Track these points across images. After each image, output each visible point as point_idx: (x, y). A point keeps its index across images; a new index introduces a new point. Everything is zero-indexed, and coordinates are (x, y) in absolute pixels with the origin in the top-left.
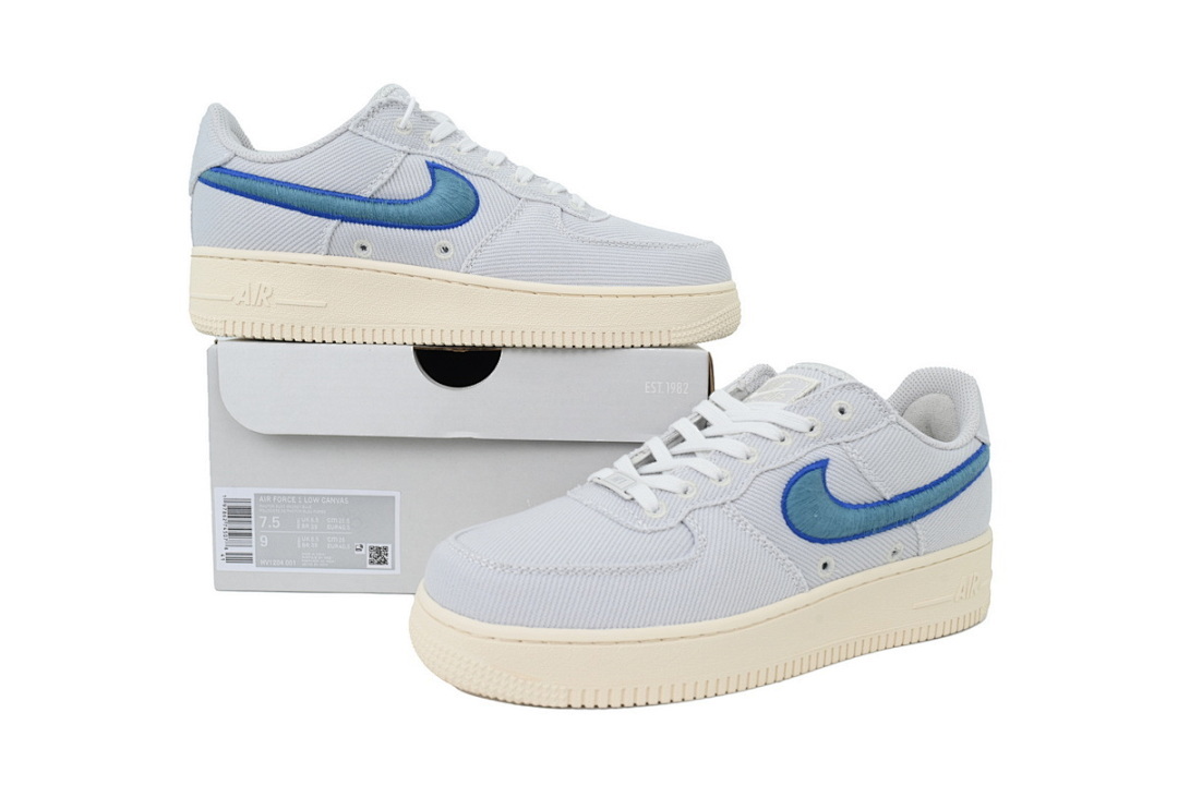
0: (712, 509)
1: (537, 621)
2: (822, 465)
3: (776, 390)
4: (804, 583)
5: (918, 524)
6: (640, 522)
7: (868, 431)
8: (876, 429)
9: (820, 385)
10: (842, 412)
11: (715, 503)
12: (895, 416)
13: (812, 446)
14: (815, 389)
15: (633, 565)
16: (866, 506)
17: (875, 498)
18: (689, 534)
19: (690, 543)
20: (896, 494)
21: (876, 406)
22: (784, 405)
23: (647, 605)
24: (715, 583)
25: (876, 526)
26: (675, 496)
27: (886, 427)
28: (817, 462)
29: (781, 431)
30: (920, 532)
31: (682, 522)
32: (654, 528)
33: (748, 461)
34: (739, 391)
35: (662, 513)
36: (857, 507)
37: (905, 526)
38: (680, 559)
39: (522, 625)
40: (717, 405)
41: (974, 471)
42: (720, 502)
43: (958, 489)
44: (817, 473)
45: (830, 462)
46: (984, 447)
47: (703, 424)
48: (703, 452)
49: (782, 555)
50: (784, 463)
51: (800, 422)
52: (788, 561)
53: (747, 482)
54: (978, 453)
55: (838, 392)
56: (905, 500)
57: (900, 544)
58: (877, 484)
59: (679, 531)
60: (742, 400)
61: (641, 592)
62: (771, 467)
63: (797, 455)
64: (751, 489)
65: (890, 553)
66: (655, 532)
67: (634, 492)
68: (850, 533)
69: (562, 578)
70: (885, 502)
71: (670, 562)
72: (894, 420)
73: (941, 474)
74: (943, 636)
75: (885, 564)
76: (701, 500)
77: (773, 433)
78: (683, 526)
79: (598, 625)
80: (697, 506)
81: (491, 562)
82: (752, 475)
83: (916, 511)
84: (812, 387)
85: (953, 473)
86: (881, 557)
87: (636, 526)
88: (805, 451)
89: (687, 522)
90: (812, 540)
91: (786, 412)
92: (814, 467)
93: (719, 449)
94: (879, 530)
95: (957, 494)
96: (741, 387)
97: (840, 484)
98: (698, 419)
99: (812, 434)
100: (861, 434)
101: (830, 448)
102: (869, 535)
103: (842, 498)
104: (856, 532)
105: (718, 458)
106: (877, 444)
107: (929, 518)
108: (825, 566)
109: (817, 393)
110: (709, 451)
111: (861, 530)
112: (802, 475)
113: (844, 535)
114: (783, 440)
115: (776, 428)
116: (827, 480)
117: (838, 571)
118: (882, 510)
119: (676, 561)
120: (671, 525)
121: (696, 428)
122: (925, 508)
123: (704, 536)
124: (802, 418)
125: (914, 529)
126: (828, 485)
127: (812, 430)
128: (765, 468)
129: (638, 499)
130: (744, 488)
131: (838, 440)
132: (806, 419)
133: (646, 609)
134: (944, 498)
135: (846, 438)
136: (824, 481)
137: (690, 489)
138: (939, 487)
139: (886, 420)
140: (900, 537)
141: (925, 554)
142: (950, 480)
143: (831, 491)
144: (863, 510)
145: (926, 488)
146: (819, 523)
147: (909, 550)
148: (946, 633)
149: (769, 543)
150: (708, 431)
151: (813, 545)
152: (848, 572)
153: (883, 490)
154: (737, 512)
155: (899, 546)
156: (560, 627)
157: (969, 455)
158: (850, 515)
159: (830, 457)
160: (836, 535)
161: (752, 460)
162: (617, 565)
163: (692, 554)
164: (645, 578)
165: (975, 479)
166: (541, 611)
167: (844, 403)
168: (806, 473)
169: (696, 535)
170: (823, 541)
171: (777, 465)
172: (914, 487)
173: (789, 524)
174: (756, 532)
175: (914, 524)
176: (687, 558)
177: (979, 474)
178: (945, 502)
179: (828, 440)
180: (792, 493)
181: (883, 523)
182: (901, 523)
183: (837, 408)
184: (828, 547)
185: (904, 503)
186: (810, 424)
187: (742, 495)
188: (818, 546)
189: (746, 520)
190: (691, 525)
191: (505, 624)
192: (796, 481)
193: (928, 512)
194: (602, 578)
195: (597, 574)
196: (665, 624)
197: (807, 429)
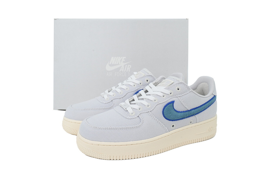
0: (146, 113)
1: (103, 140)
2: (173, 102)
3: (164, 83)
4: (168, 130)
5: (197, 116)
6: (128, 116)
7: (184, 94)
8: (186, 93)
9: (174, 82)
10: (178, 89)
11: (146, 112)
12: (191, 90)
13: (171, 98)
14: (173, 83)
15: (126, 127)
16: (183, 112)
17: (186, 110)
18: (140, 119)
19: (140, 121)
20: (191, 109)
21: (187, 88)
22: (165, 87)
23: (129, 137)
24: (145, 131)
25: (186, 116)
26: (137, 110)
27: (189, 93)
28: (172, 102)
29: (163, 94)
30: (197, 118)
31: (138, 116)
32: (131, 118)
33: (155, 102)
34: (156, 83)
35: (134, 114)
36: (181, 112)
37: (193, 116)
38: (137, 125)
39: (99, 141)
40: (150, 87)
41: (211, 102)
42: (147, 112)
43: (207, 107)
44: (172, 104)
45: (175, 101)
46: (215, 96)
47: (146, 91)
48: (145, 99)
49: (162, 124)
50: (163, 102)
51: (168, 92)
52: (164, 125)
53: (154, 107)
54: (213, 98)
55: (177, 84)
56: (193, 110)
57: (192, 120)
58: (186, 107)
59: (137, 119)
60: (156, 86)
61: (127, 133)
62: (160, 103)
63: (167, 100)
64: (155, 108)
65: (190, 122)
66: (132, 119)
67: (127, 109)
68: (179, 118)
69: (109, 130)
70: (188, 111)
71: (135, 126)
72: (191, 91)
73: (203, 104)
74: (203, 141)
75: (188, 125)
76: (143, 111)
77: (161, 94)
78: (138, 117)
79: (117, 141)
80: (142, 113)
81: (93, 126)
82: (156, 105)
83: (196, 113)
84: (172, 83)
85: (206, 103)
86: (187, 124)
87: (127, 117)
88: (169, 99)
89: (139, 116)
90: (170, 120)
91: (165, 90)
92: (171, 103)
93: (148, 98)
94: (186, 118)
95: (207, 108)
96: (157, 82)
97: (177, 107)
98: (146, 90)
99: (171, 95)
100: (183, 95)
101: (175, 98)
102: (184, 119)
103: (177, 110)
104: (181, 118)
105: (148, 100)
106: (187, 97)
107: (199, 114)
108: (173, 126)
109: (173, 84)
110: (146, 99)
111: (182, 118)
112: (168, 105)
113: (178, 119)
114: (164, 96)
115: (162, 93)
116: (174, 106)
117: (176, 127)
118: (187, 113)
119: (136, 126)
120: (135, 117)
121: (144, 93)
122: (198, 112)
123: (143, 120)
124: (168, 91)
125: (196, 117)
126: (174, 107)
127: (171, 94)
128: (159, 103)
129: (128, 111)
130: (153, 108)
131: (177, 96)
132: (169, 91)
133: (128, 137)
134: (203, 109)
135: (179, 96)
136: (173, 106)
137: (141, 108)
138: (202, 107)
139: (189, 91)
140: (192, 119)
141: (199, 122)
142: (205, 105)
143: (175, 108)
144: (182, 113)
145: (199, 107)
146: (171, 116)
147: (194, 122)
148: (204, 140)
149: (159, 121)
150: (147, 93)
151: (170, 121)
152: (179, 127)
153: (188, 108)
154: (151, 114)
155: (192, 121)
156: (108, 142)
157: (210, 98)
158: (179, 114)
159: (175, 100)
160: (176, 119)
161: (156, 101)
162: (122, 127)
163: (140, 124)
164: (128, 130)
165: (212, 104)
166: (103, 138)
167: (179, 87)
168: (169, 104)
169: (141, 120)
170: (172, 120)
171: (162, 103)
172: (196, 107)
173: (164, 116)
174: (156, 119)
175: (195, 116)
176: (139, 125)
177: (213, 103)
178: (204, 110)
179: (175, 96)
180: (165, 109)
181: (188, 116)
182: (192, 116)
183: (177, 88)
184: (174, 122)
185: (193, 111)
186: (170, 92)
187: (153, 110)
188: (171, 122)
189: (154, 116)
190: (140, 117)
191: (95, 141)
192: (166, 106)
193: (199, 113)
194: (118, 130)
195: (117, 129)
196: (133, 141)
197: (170, 94)
